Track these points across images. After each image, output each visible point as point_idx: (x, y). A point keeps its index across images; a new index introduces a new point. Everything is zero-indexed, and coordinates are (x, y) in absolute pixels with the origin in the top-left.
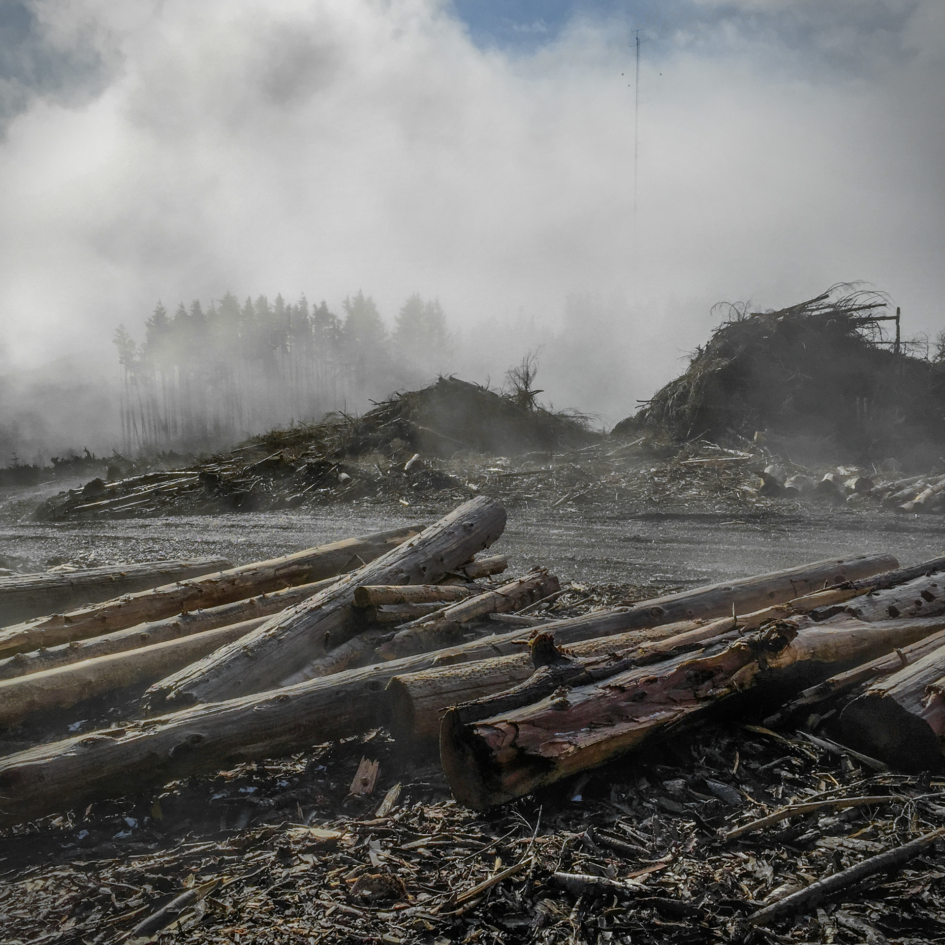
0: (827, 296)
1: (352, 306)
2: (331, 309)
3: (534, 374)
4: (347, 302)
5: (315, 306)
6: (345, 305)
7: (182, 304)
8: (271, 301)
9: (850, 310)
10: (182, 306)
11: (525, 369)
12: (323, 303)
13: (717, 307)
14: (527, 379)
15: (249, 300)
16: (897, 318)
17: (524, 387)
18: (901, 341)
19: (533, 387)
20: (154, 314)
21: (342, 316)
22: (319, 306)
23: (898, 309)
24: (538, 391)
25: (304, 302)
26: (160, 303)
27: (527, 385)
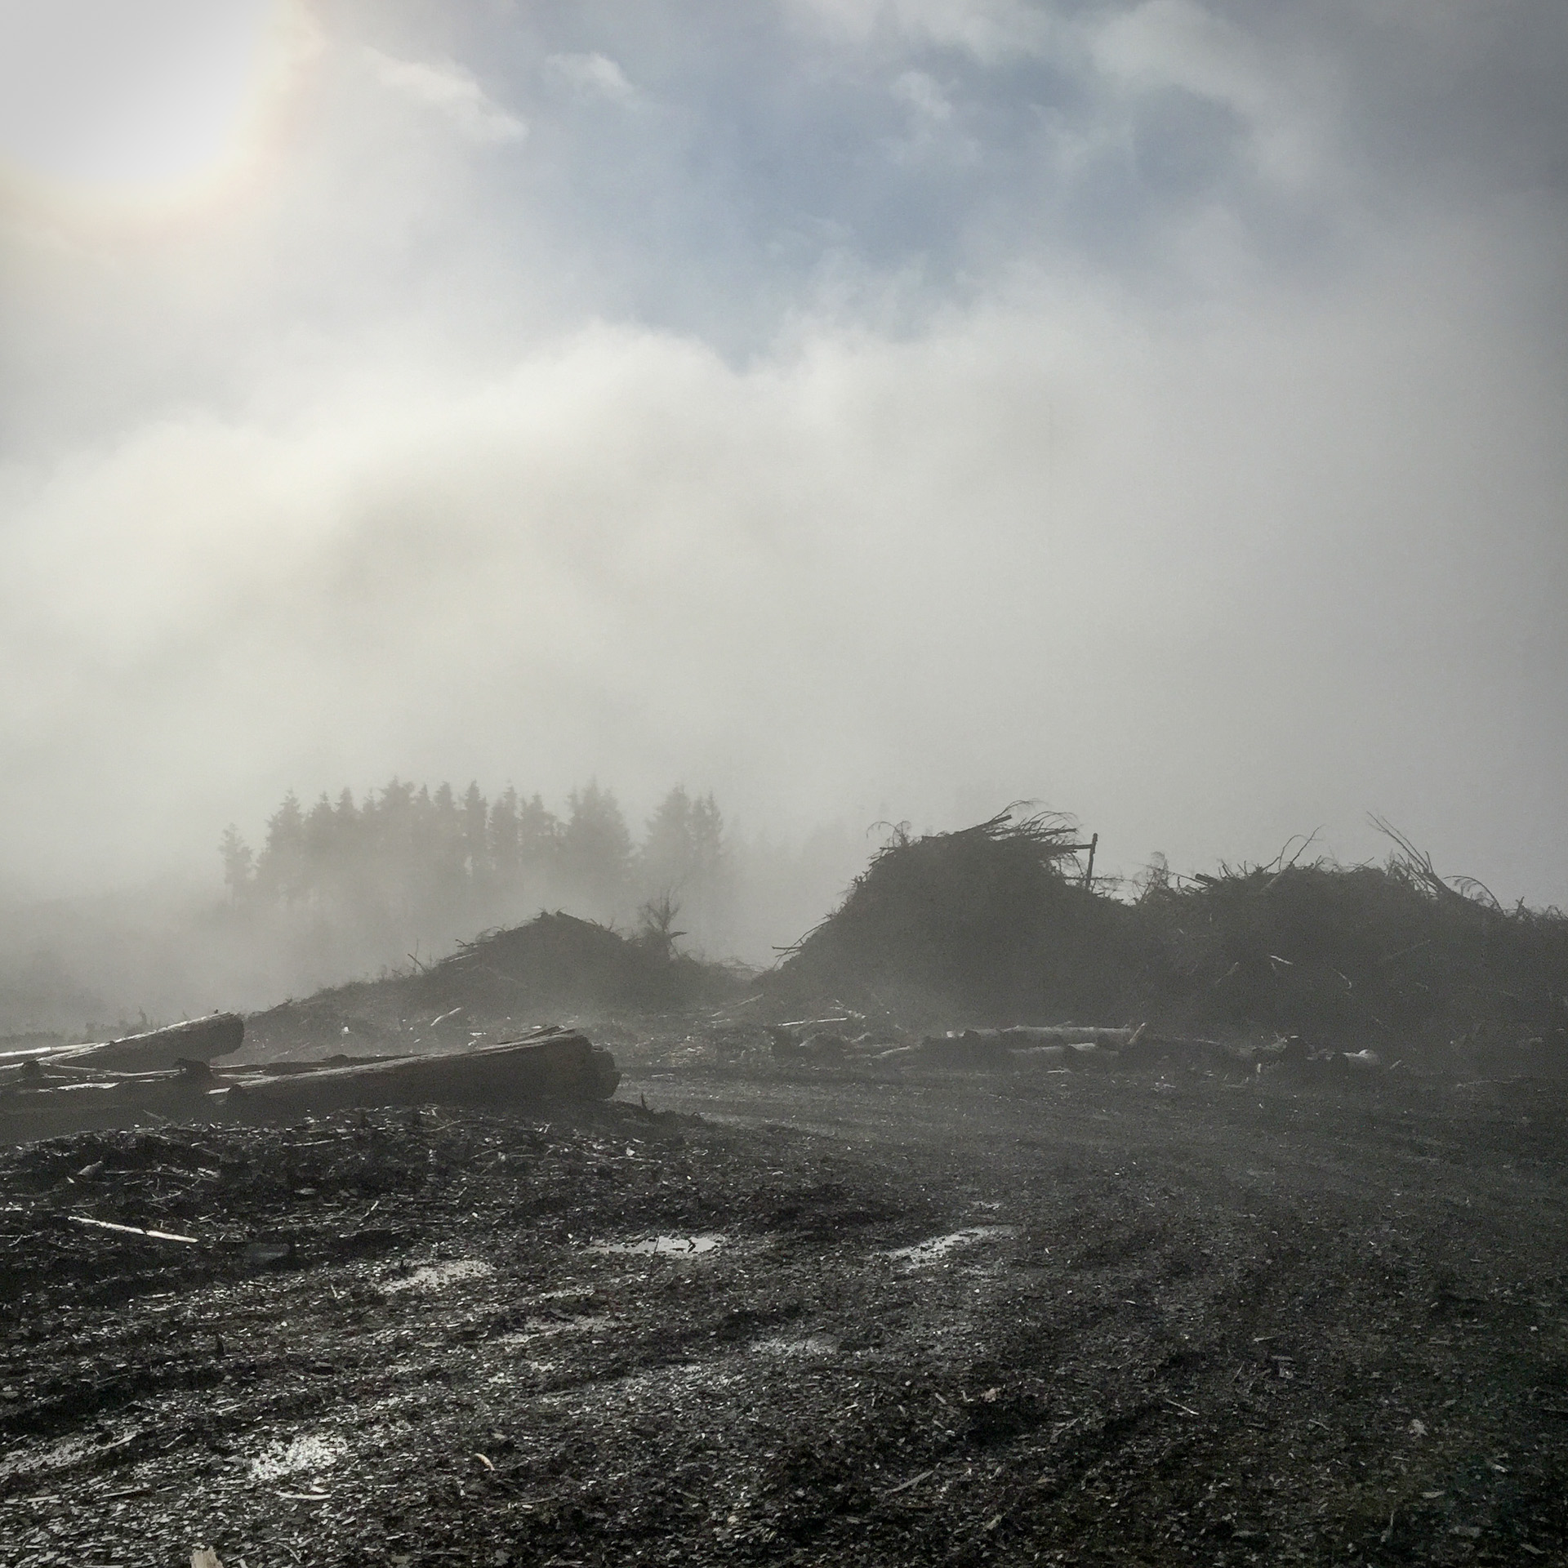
0: (1009, 817)
1: (581, 801)
2: (548, 807)
3: (675, 912)
4: (573, 797)
5: (524, 802)
6: (570, 800)
7: (325, 793)
8: (459, 791)
9: (1035, 836)
10: (325, 798)
11: (664, 904)
12: (537, 798)
13: (875, 827)
14: (666, 916)
15: (425, 789)
16: (1092, 847)
17: (660, 928)
18: (1094, 875)
19: (673, 927)
20: (282, 807)
21: (565, 816)
22: (530, 801)
23: (1095, 836)
24: (679, 933)
25: (511, 794)
26: (291, 792)
27: (664, 924)
